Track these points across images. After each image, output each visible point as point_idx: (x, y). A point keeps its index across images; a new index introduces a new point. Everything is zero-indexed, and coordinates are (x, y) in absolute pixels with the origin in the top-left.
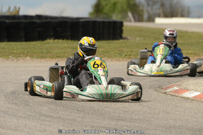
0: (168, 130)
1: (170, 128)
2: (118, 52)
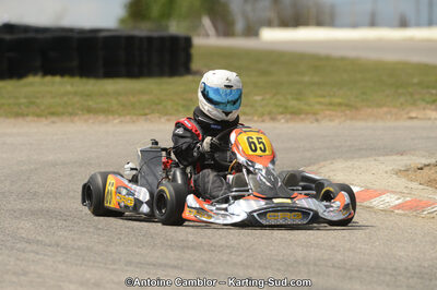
0: (291, 269)
1: (295, 265)
2: (181, 102)
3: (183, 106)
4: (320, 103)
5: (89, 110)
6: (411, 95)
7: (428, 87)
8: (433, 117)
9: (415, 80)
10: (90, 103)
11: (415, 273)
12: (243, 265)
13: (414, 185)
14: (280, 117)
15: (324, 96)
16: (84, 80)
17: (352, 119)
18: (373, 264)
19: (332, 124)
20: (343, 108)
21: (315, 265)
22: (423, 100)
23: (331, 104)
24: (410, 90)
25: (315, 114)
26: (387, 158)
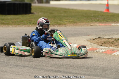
1: (60, 66)
2: (29, 21)
3: (29, 22)
4: (66, 21)
5: (3, 24)
6: (91, 19)
7: (96, 17)
8: (97, 25)
9: (92, 15)
10: (4, 22)
11: (93, 68)
12: (46, 66)
13: (92, 44)
14: (55, 25)
15: (67, 20)
16: (2, 15)
17: (75, 26)
18: (81, 66)
19: (70, 27)
20: (73, 23)
21: (65, 66)
22: (94, 20)
23: (69, 22)
24: (91, 18)
25: (65, 24)
26: (85, 36)
